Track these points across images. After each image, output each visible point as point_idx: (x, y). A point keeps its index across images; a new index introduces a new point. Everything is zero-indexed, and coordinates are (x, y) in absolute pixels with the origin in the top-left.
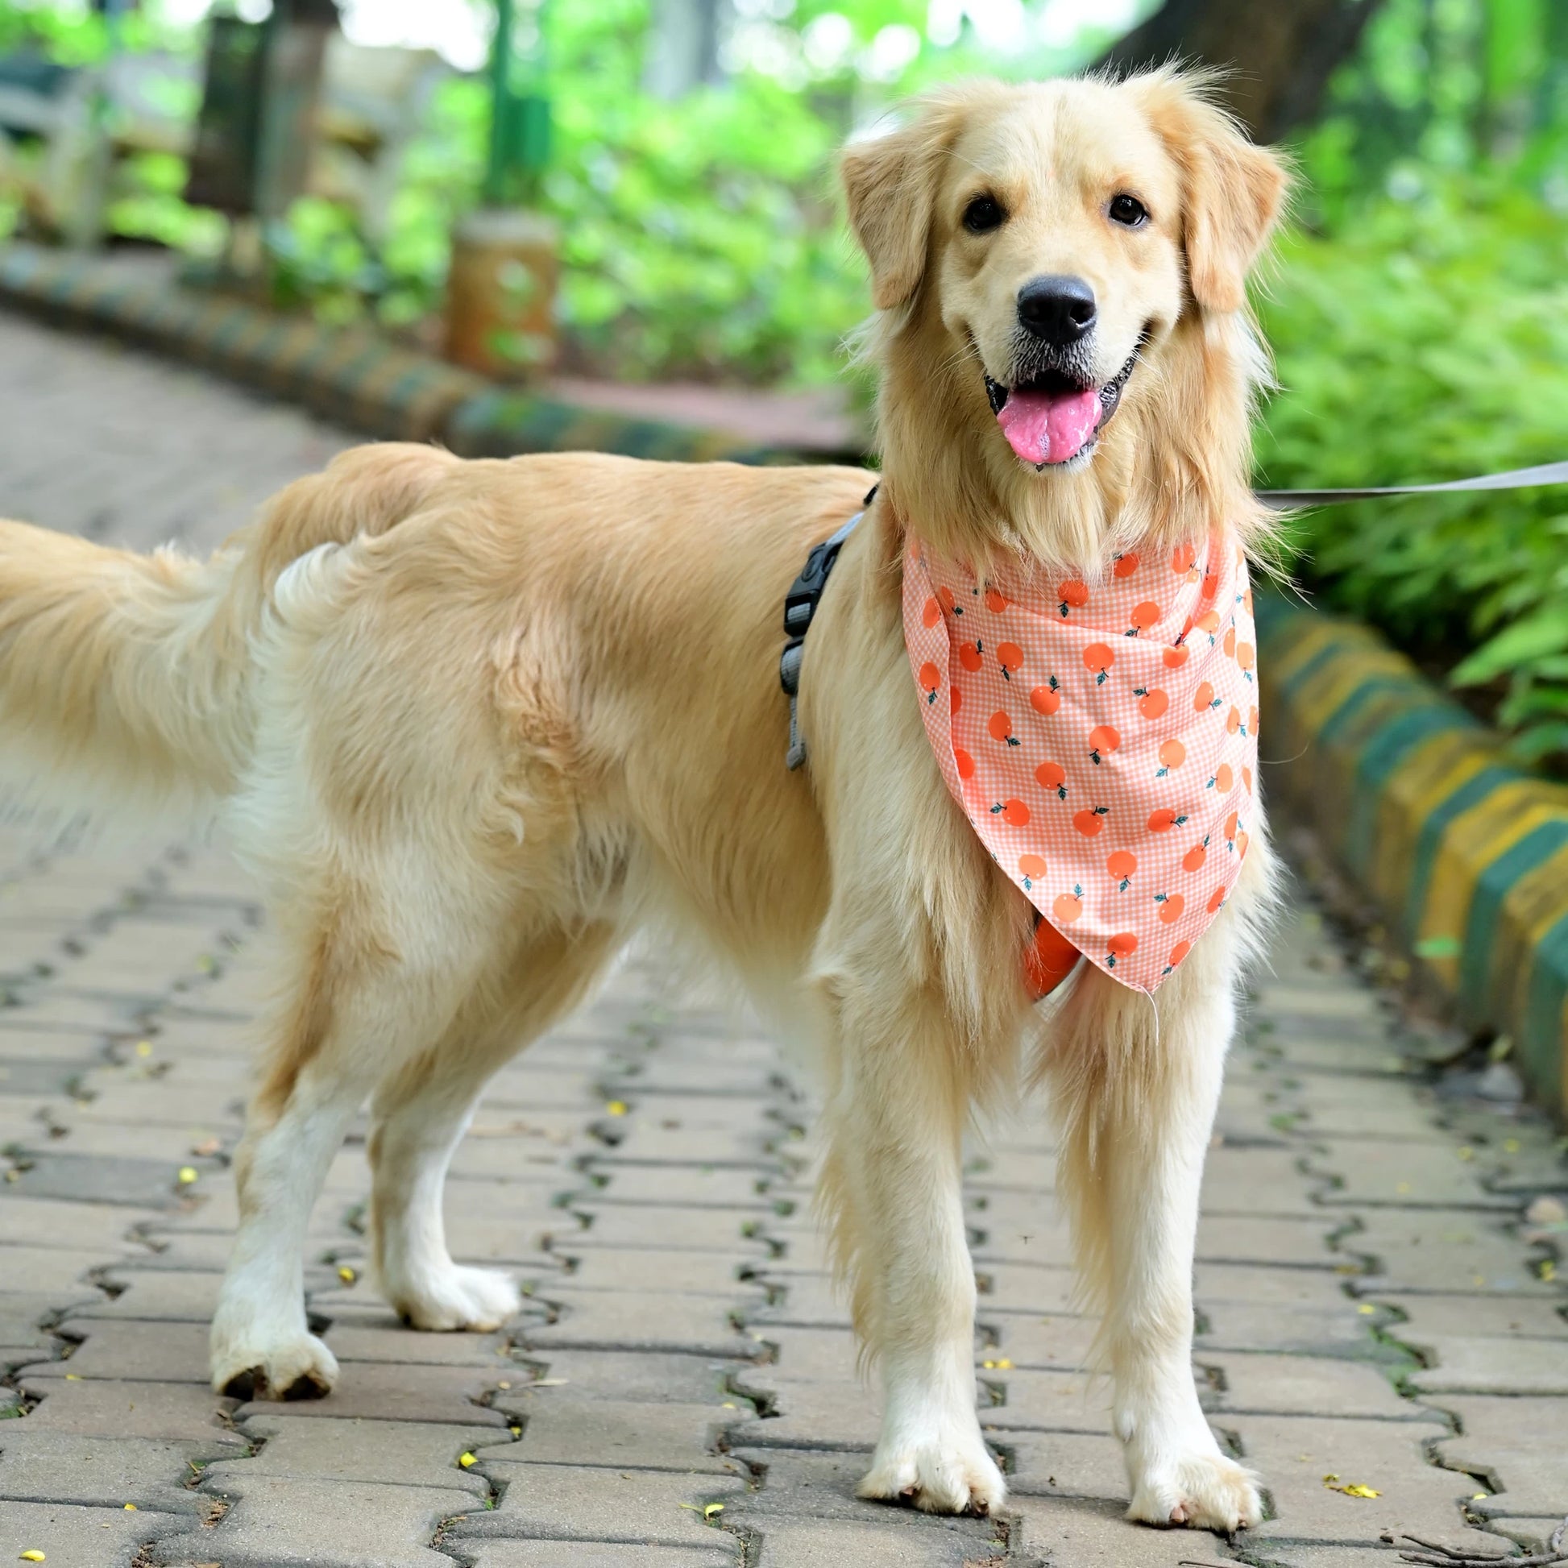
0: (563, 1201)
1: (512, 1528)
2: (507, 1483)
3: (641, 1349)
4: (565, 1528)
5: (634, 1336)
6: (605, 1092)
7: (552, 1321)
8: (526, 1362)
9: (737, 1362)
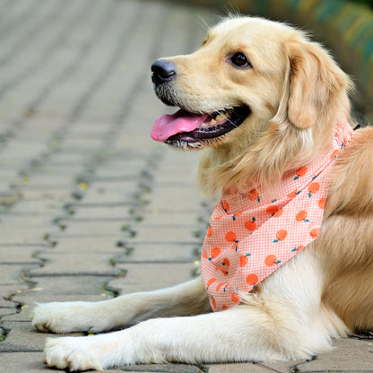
0: (56, 221)
1: (8, 348)
2: (10, 330)
3: (74, 275)
4: (29, 347)
5: (71, 270)
6: (80, 180)
7: (42, 266)
8: (30, 282)
9: (110, 278)
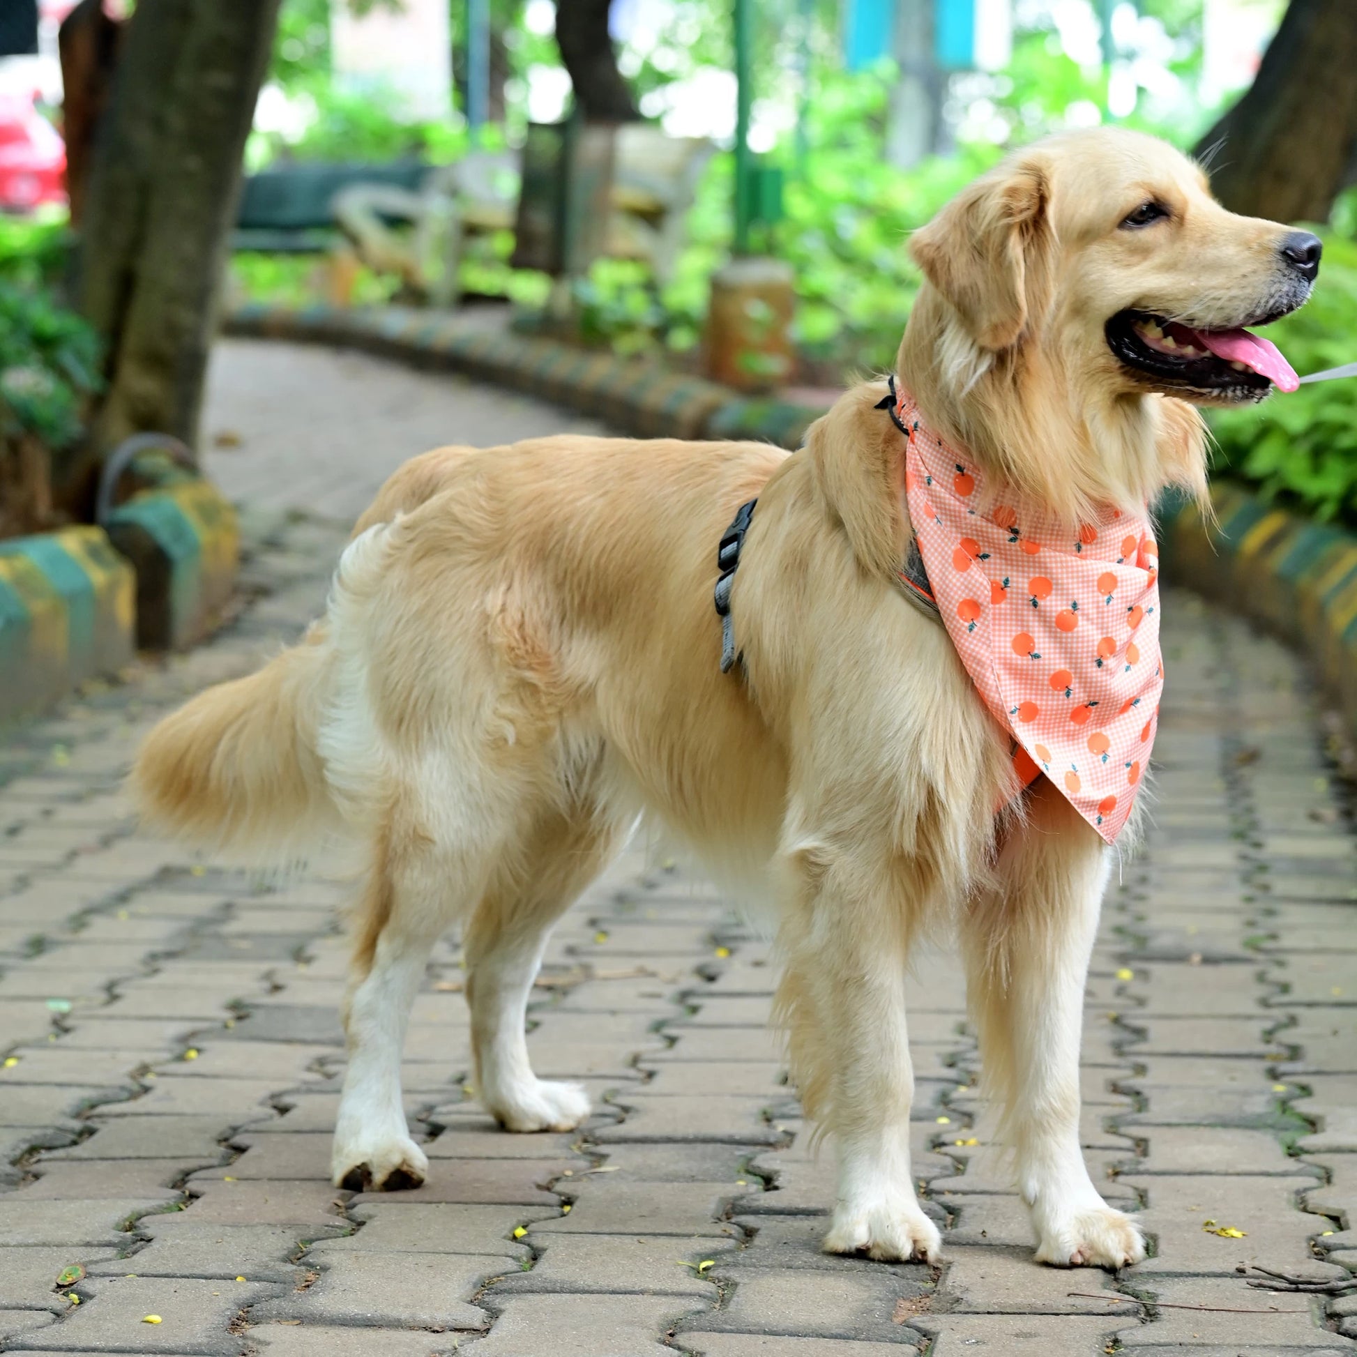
0: (658, 1027)
1: (538, 1284)
2: (544, 1250)
3: (685, 1140)
4: (581, 1284)
5: (681, 1130)
6: (716, 940)
7: (621, 1121)
8: (592, 1154)
9: (758, 1148)
